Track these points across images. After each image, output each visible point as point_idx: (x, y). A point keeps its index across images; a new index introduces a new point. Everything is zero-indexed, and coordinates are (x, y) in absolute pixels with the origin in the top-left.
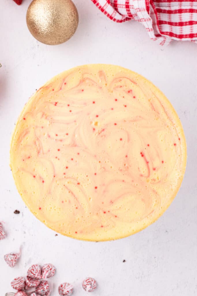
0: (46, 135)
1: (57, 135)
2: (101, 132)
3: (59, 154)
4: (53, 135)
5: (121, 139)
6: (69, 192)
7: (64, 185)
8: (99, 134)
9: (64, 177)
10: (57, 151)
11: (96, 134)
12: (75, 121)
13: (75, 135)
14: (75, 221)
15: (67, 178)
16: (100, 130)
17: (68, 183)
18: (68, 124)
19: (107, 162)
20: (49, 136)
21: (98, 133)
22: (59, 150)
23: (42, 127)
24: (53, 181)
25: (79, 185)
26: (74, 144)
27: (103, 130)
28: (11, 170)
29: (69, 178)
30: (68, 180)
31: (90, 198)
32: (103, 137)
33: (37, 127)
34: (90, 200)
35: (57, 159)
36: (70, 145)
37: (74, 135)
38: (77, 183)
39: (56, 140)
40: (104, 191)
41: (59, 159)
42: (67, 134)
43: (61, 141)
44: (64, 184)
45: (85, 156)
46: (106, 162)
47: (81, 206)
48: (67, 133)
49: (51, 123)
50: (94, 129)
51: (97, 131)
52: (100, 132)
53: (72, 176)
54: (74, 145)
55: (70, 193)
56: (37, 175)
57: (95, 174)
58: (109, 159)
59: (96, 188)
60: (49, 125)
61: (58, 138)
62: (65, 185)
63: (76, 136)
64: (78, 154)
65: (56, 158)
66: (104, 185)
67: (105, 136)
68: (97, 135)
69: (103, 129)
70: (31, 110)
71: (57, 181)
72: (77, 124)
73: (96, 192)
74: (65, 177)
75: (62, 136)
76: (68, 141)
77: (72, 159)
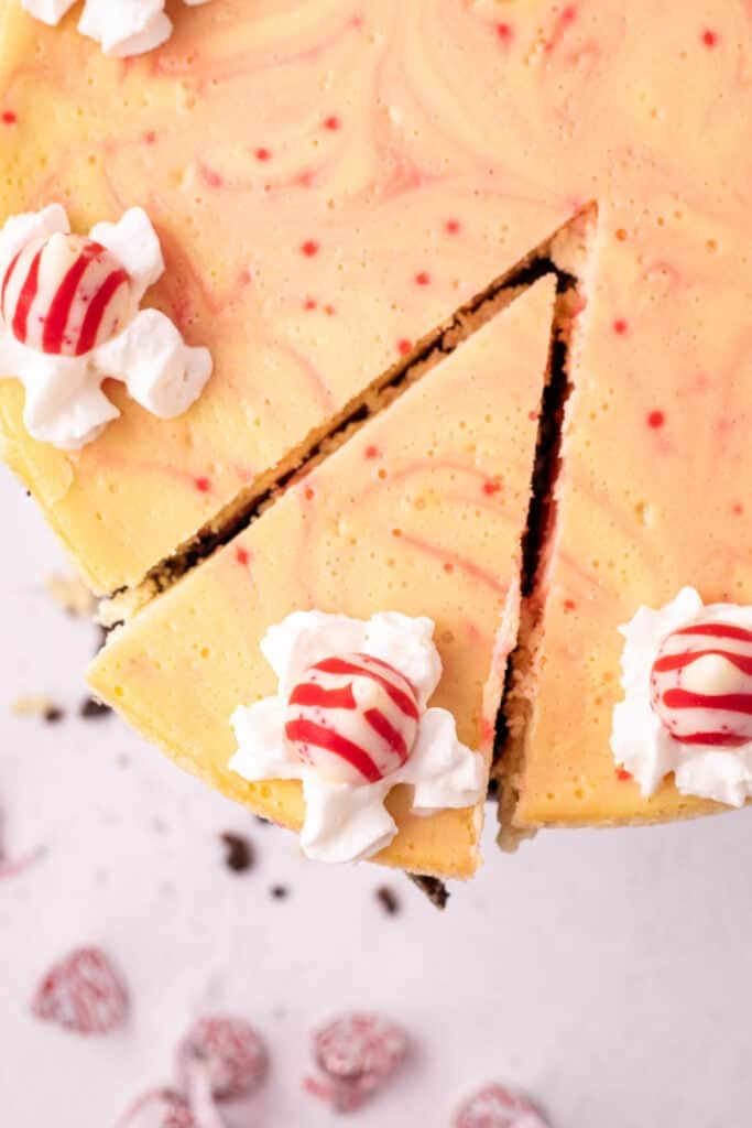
0: (190, 177)
1: (263, 155)
2: (558, 33)
3: (318, 278)
4: (234, 161)
5: (709, 39)
6: (448, 568)
7: (397, 533)
8: (549, 48)
9: (375, 474)
10: (299, 259)
11: (526, 61)
12: (357, 22)
13: (386, 111)
14: (590, 700)
15: (399, 475)
16: (548, 21)
17: (420, 504)
18: (313, 54)
19: (668, 216)
20: (215, 181)
21: (540, 48)
22: (310, 249)
23: (150, 138)
24: (307, 530)
25: (499, 495)
26: (399, 172)
27: (569, 16)
28: (29, 494)
29: (415, 467)
30: (412, 488)
31: (640, 508)
32: (584, 60)
33: (109, 148)
34: (642, 521)
35: (318, 315)
36: (371, 188)
37: (381, 116)
38: (480, 483)
39: (268, 188)
40: (723, 427)
41: (330, 311)
42: (331, 124)
43: (305, 179)
44: (392, 527)
45: (505, 229)
46: (661, 222)
47: (593, 580)
48: (328, 114)
49: (201, 88)
50: (504, 30)
51: (525, 34)
52: (547, 35)
53: (431, 453)
54: (407, 179)
55: (457, 572)
56: (219, 468)
57: (620, 327)
58: (676, 197)
59: (656, 420)
60: (190, 104)
61: (278, 168)
62: (404, 530)
63: (395, 114)
64: (453, 227)
65: (311, 305)
66: (702, 383)
67: (592, 48)
68: (534, 60)
69: (561, 9)
70: (38, 49)
71: (337, 523)
72: (379, 38)
73: (664, 448)
74: (382, 474)
75: (298, 146)
76: (354, 166)
77: (422, 279)
